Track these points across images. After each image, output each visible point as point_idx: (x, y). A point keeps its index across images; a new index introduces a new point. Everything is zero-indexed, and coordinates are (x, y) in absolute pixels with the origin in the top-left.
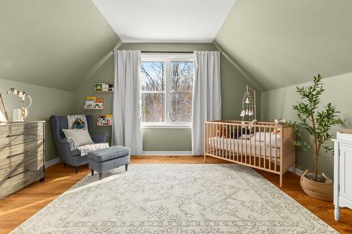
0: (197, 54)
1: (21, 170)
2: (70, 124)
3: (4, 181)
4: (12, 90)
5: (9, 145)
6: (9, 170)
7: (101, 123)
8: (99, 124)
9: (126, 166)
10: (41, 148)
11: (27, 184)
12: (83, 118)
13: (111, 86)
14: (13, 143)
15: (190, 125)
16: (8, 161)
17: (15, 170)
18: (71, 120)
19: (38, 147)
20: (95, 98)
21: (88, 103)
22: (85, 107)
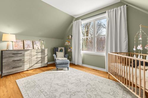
0: (108, 12)
1: (40, 62)
2: (59, 50)
3: (35, 64)
4: (40, 40)
5: (37, 55)
6: (36, 62)
7: (69, 50)
8: (69, 51)
9: (68, 68)
10: (46, 57)
11: (42, 66)
12: (63, 48)
13: (72, 36)
14: (38, 54)
15: (104, 54)
16: (36, 59)
17: (38, 62)
18: (59, 49)
19: (45, 56)
20: (68, 41)
21: (66, 43)
22: (65, 45)
